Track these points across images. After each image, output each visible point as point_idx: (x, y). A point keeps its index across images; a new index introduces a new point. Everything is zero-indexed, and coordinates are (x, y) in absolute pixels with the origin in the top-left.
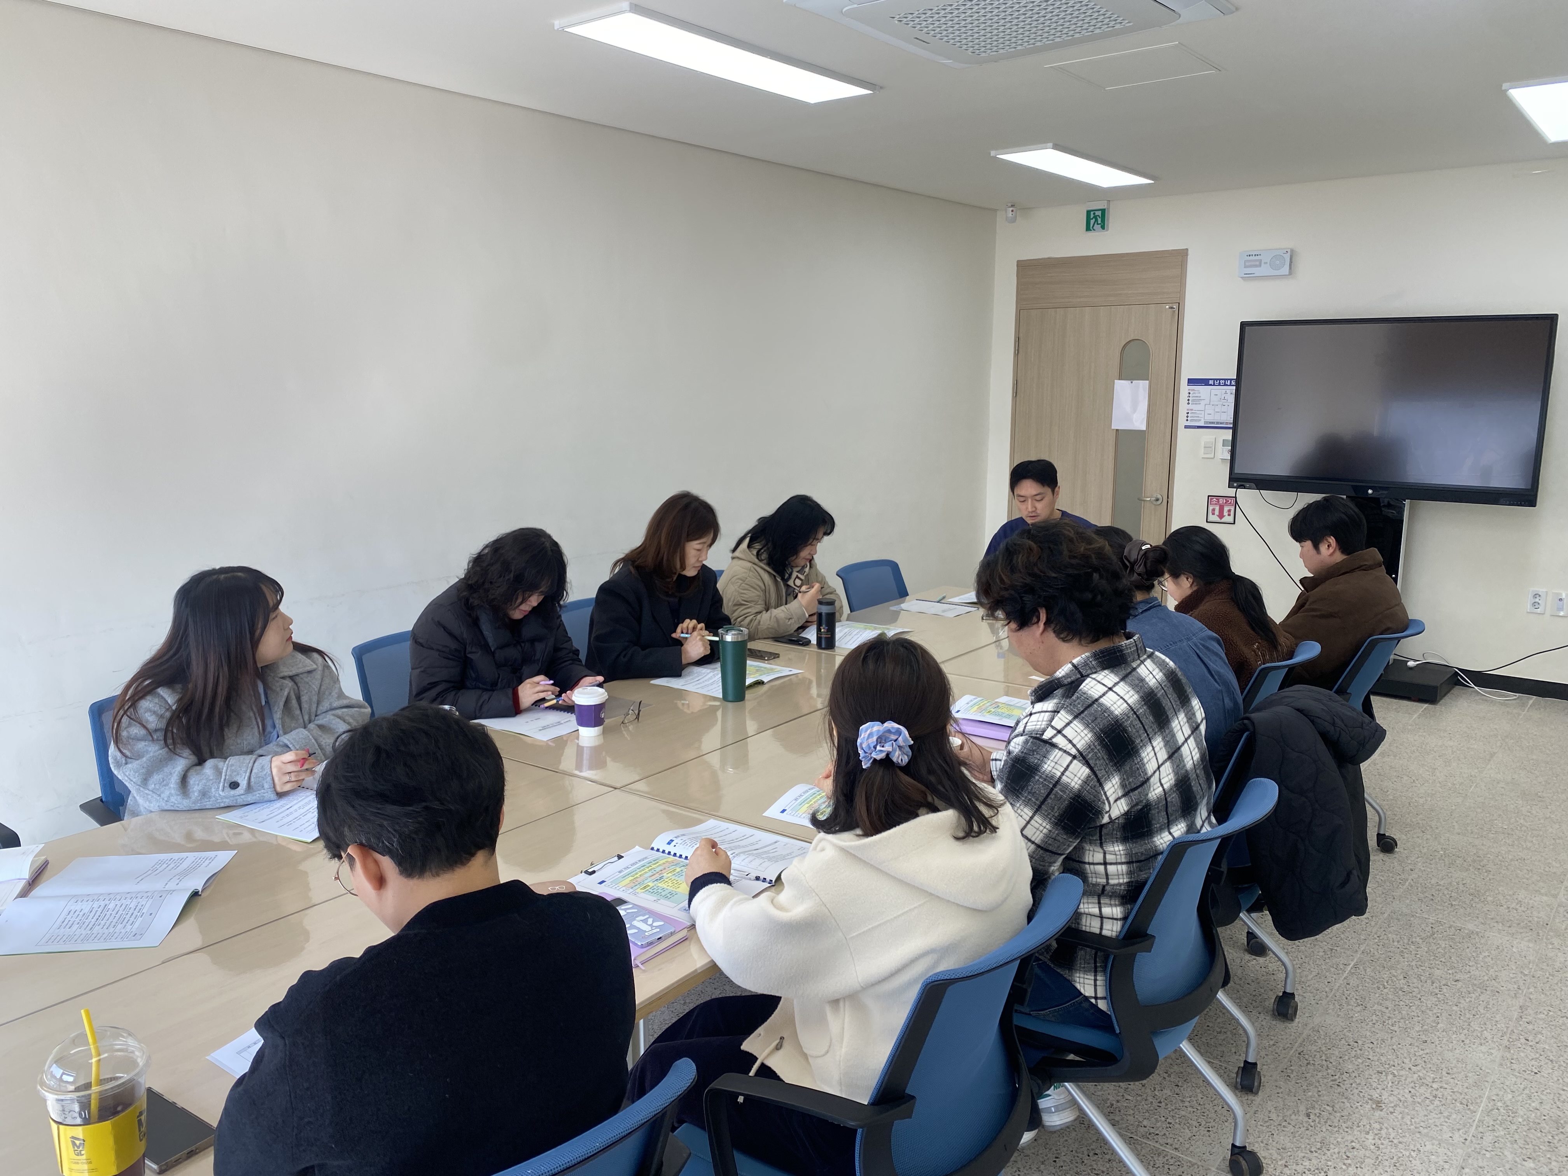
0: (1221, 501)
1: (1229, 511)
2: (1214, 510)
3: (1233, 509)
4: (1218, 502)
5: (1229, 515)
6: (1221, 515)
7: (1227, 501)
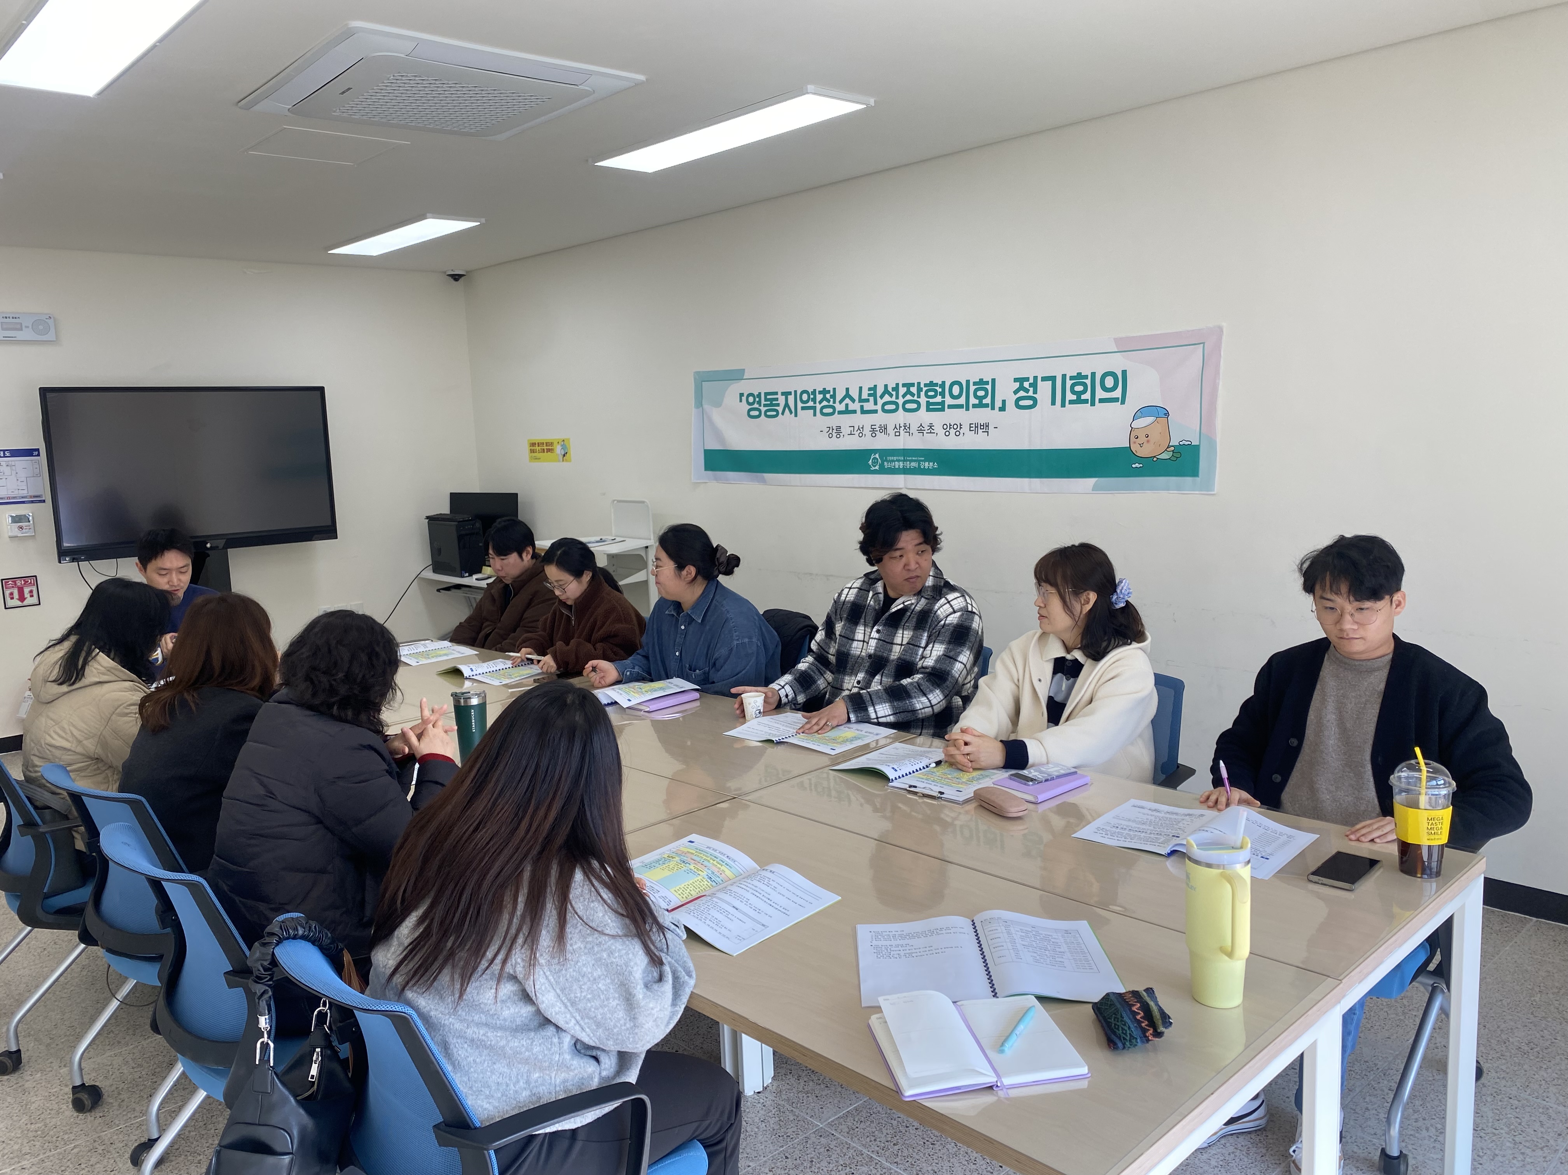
0: (19, 583)
1: (31, 592)
2: (12, 594)
3: (34, 589)
4: (16, 584)
5: (32, 596)
6: (22, 598)
7: (26, 582)
